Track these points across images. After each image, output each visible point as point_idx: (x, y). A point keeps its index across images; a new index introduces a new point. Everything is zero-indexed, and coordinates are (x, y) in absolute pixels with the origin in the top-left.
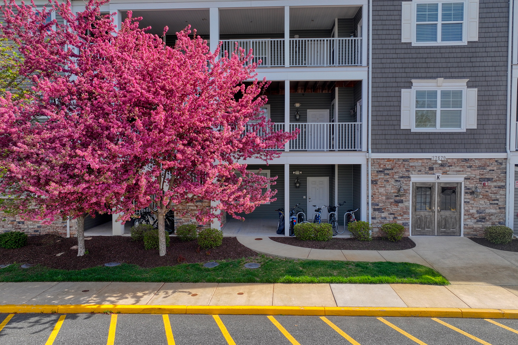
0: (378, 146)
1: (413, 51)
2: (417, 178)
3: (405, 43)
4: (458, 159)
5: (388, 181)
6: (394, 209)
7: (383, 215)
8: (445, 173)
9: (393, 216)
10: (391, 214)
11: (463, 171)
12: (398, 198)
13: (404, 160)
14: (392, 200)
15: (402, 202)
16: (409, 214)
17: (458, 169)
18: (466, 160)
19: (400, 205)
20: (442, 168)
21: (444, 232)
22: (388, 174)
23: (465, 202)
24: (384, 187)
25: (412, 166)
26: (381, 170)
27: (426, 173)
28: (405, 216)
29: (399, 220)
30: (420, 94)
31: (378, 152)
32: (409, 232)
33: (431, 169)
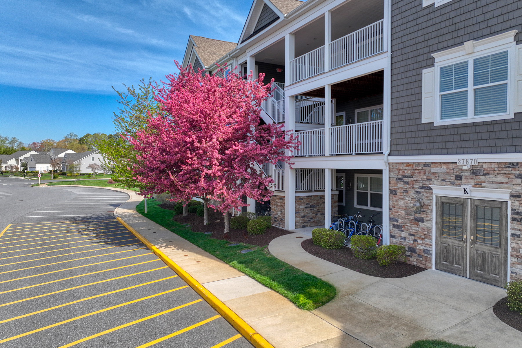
0: (399, 147)
1: (437, 14)
2: (442, 191)
3: (428, 7)
4: (499, 164)
5: (407, 192)
6: (414, 228)
7: (403, 234)
8: (478, 184)
9: (413, 237)
10: (411, 235)
11: (507, 183)
12: (418, 215)
13: (426, 165)
14: (412, 217)
15: (422, 220)
16: (431, 239)
17: (499, 179)
18: (513, 165)
19: (420, 224)
20: (474, 177)
21: (481, 276)
22: (407, 183)
23: (512, 235)
24: (404, 199)
25: (434, 174)
26: (400, 177)
27: (452, 184)
28: (427, 241)
29: (419, 244)
30: (445, 72)
31: (398, 155)
32: (431, 263)
33: (459, 178)
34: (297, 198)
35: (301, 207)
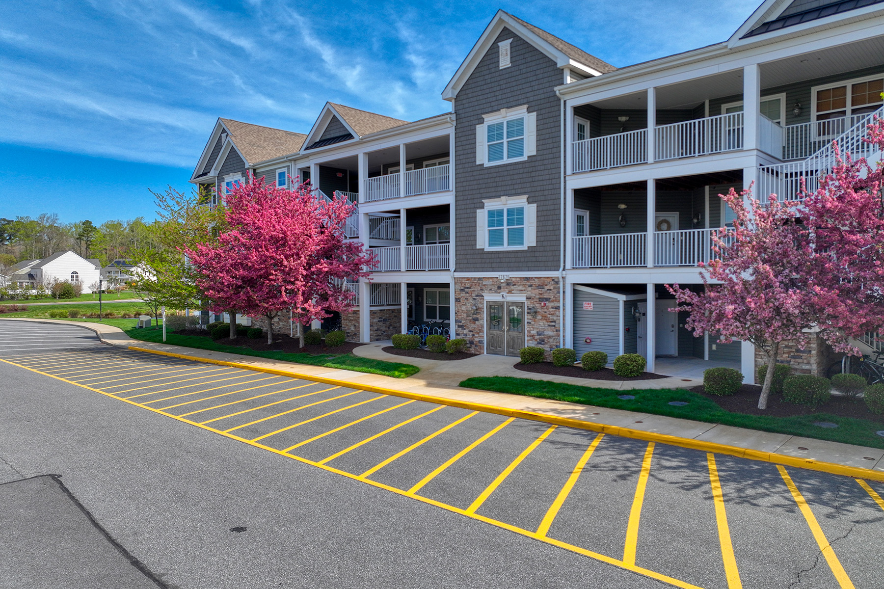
0: (462, 266)
1: (486, 171)
2: (490, 297)
3: (479, 165)
4: (521, 278)
5: (467, 299)
6: (472, 326)
7: (465, 332)
8: (510, 292)
9: (472, 333)
10: (470, 331)
11: (524, 290)
12: (475, 316)
13: (480, 279)
14: (471, 318)
15: (477, 320)
16: (483, 333)
17: (521, 288)
18: (527, 279)
19: (477, 322)
20: (508, 287)
21: (512, 353)
22: (467, 293)
23: (527, 322)
24: (465, 305)
25: (484, 285)
26: (462, 288)
27: (496, 292)
28: (481, 334)
29: (476, 337)
30: (491, 214)
31: (461, 272)
32: (483, 350)
33: (499, 288)
34: (371, 311)
35: (374, 321)
